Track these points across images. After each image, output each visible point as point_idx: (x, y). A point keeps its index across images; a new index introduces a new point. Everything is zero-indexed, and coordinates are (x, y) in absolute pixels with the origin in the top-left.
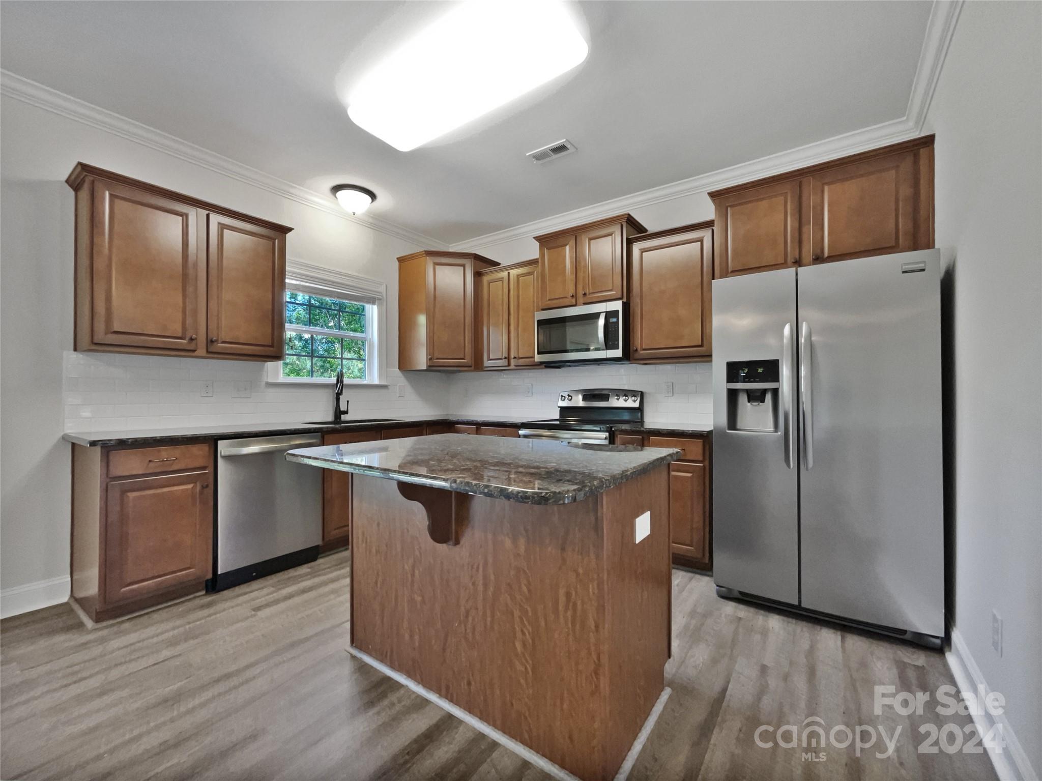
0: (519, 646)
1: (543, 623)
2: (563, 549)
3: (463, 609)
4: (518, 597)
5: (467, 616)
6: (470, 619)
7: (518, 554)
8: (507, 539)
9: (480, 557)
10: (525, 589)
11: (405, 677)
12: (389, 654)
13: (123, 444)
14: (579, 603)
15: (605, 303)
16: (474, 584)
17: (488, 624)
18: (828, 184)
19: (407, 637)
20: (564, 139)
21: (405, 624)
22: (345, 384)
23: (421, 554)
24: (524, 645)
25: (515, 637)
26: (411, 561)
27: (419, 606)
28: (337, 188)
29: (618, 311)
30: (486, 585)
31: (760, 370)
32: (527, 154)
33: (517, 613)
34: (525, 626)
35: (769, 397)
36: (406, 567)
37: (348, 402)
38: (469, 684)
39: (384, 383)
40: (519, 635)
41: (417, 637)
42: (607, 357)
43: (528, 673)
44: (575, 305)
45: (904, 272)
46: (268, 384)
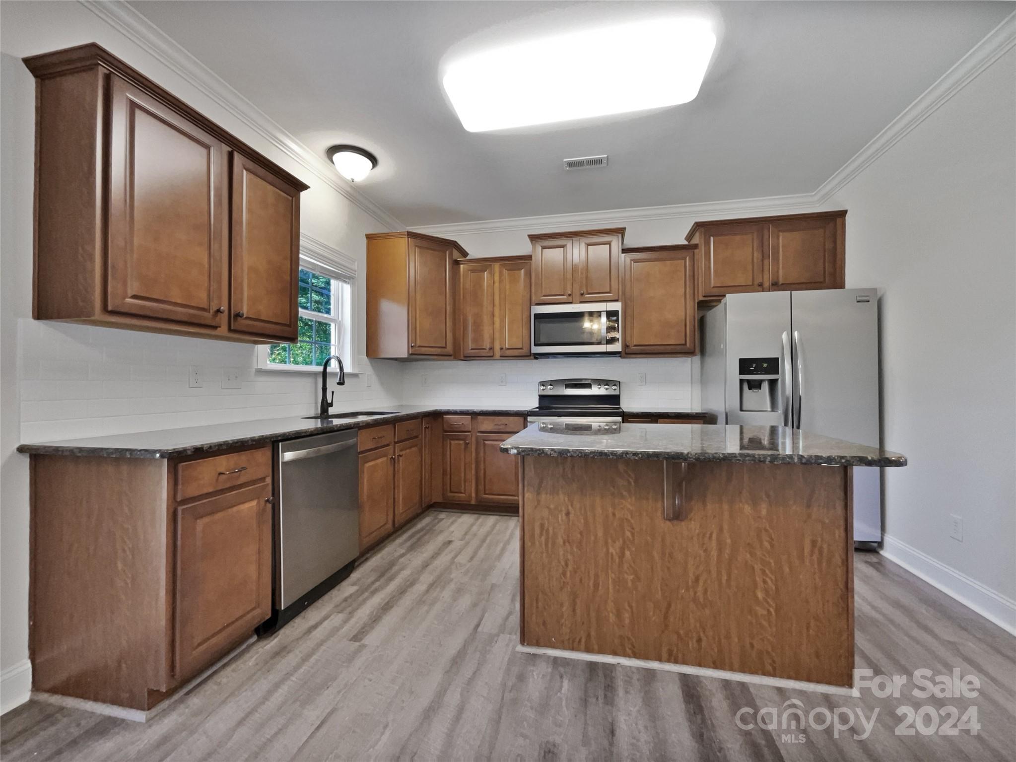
0: (760, 595)
1: (787, 570)
2: (809, 506)
3: (691, 575)
4: (759, 553)
5: (697, 580)
6: (701, 583)
7: (759, 517)
8: (746, 506)
9: (713, 526)
10: (766, 544)
11: (611, 656)
12: (583, 641)
13: (200, 453)
14: (825, 546)
15: (605, 304)
16: (705, 551)
17: (724, 581)
18: (783, 231)
19: (612, 618)
20: (605, 155)
21: (611, 605)
22: (346, 373)
23: (633, 534)
24: (766, 591)
25: (756, 586)
26: (619, 544)
27: (630, 584)
28: (334, 150)
29: (617, 312)
30: (720, 550)
31: (765, 365)
32: (565, 160)
33: (758, 567)
34: (767, 575)
35: (765, 387)
36: (611, 550)
37: (333, 392)
38: (699, 640)
39: (356, 372)
40: (760, 584)
41: (626, 616)
42: (608, 351)
43: (771, 615)
44: (571, 303)
45: (858, 302)
46: (258, 371)
